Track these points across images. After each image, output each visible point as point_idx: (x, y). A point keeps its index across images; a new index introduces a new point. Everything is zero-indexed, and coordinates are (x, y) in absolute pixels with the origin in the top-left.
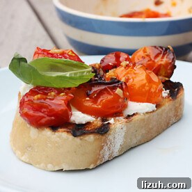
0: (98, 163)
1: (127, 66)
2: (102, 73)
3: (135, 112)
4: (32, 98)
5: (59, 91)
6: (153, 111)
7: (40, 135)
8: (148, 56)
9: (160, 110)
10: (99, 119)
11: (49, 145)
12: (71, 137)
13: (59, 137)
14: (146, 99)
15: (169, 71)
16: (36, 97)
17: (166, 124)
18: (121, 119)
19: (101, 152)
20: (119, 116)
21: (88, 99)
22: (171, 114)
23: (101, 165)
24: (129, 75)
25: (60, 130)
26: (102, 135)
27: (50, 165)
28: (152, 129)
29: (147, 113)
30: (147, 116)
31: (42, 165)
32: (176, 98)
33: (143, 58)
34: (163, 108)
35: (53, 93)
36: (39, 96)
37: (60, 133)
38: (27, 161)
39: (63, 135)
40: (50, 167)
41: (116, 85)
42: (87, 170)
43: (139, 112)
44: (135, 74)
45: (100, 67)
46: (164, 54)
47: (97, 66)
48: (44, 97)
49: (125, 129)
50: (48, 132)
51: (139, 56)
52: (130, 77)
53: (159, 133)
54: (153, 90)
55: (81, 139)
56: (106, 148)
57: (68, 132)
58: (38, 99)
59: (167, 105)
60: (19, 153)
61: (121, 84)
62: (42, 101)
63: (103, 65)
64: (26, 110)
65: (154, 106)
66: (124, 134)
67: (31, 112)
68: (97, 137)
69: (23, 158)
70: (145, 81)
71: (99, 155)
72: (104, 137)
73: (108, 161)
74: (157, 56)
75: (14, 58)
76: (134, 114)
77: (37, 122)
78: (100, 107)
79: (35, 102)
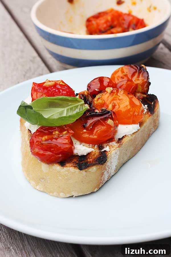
0: (101, 186)
1: (112, 92)
2: (90, 99)
3: (124, 135)
4: (39, 139)
5: (61, 129)
6: (138, 130)
7: (51, 170)
8: (126, 75)
9: (143, 127)
10: (96, 146)
11: (60, 178)
12: (77, 171)
13: (67, 171)
14: (131, 121)
15: (145, 89)
16: (43, 138)
17: (148, 136)
18: (114, 143)
19: (102, 178)
20: (112, 141)
21: (85, 131)
22: (151, 127)
23: (102, 186)
24: (115, 102)
25: (67, 165)
26: (102, 164)
27: (62, 193)
28: (138, 144)
29: (133, 134)
30: (134, 136)
31: (55, 194)
32: (154, 113)
33: (122, 78)
34: (145, 125)
35: (57, 132)
36: (46, 137)
37: (68, 168)
38: (42, 190)
39: (70, 170)
40: (62, 194)
41: (107, 115)
42: (92, 193)
43: (127, 134)
44: (119, 100)
45: (88, 94)
46: (139, 73)
47: (86, 93)
48: (50, 137)
49: (118, 153)
50: (57, 167)
51: (119, 76)
52: (116, 104)
53: (143, 145)
54: (136, 113)
55: (86, 171)
56: (106, 173)
57: (75, 167)
58: (46, 140)
59: (148, 120)
60: (33, 183)
61: (111, 114)
62: (50, 141)
63: (90, 91)
64: (37, 150)
65: (138, 125)
66: (117, 157)
67: (41, 152)
68: (98, 167)
69: (38, 187)
70: (129, 107)
71: (101, 180)
72: (104, 166)
73: (107, 181)
74: (133, 75)
75: (20, 106)
76: (123, 137)
77: (47, 160)
78: (95, 137)
79: (44, 143)
